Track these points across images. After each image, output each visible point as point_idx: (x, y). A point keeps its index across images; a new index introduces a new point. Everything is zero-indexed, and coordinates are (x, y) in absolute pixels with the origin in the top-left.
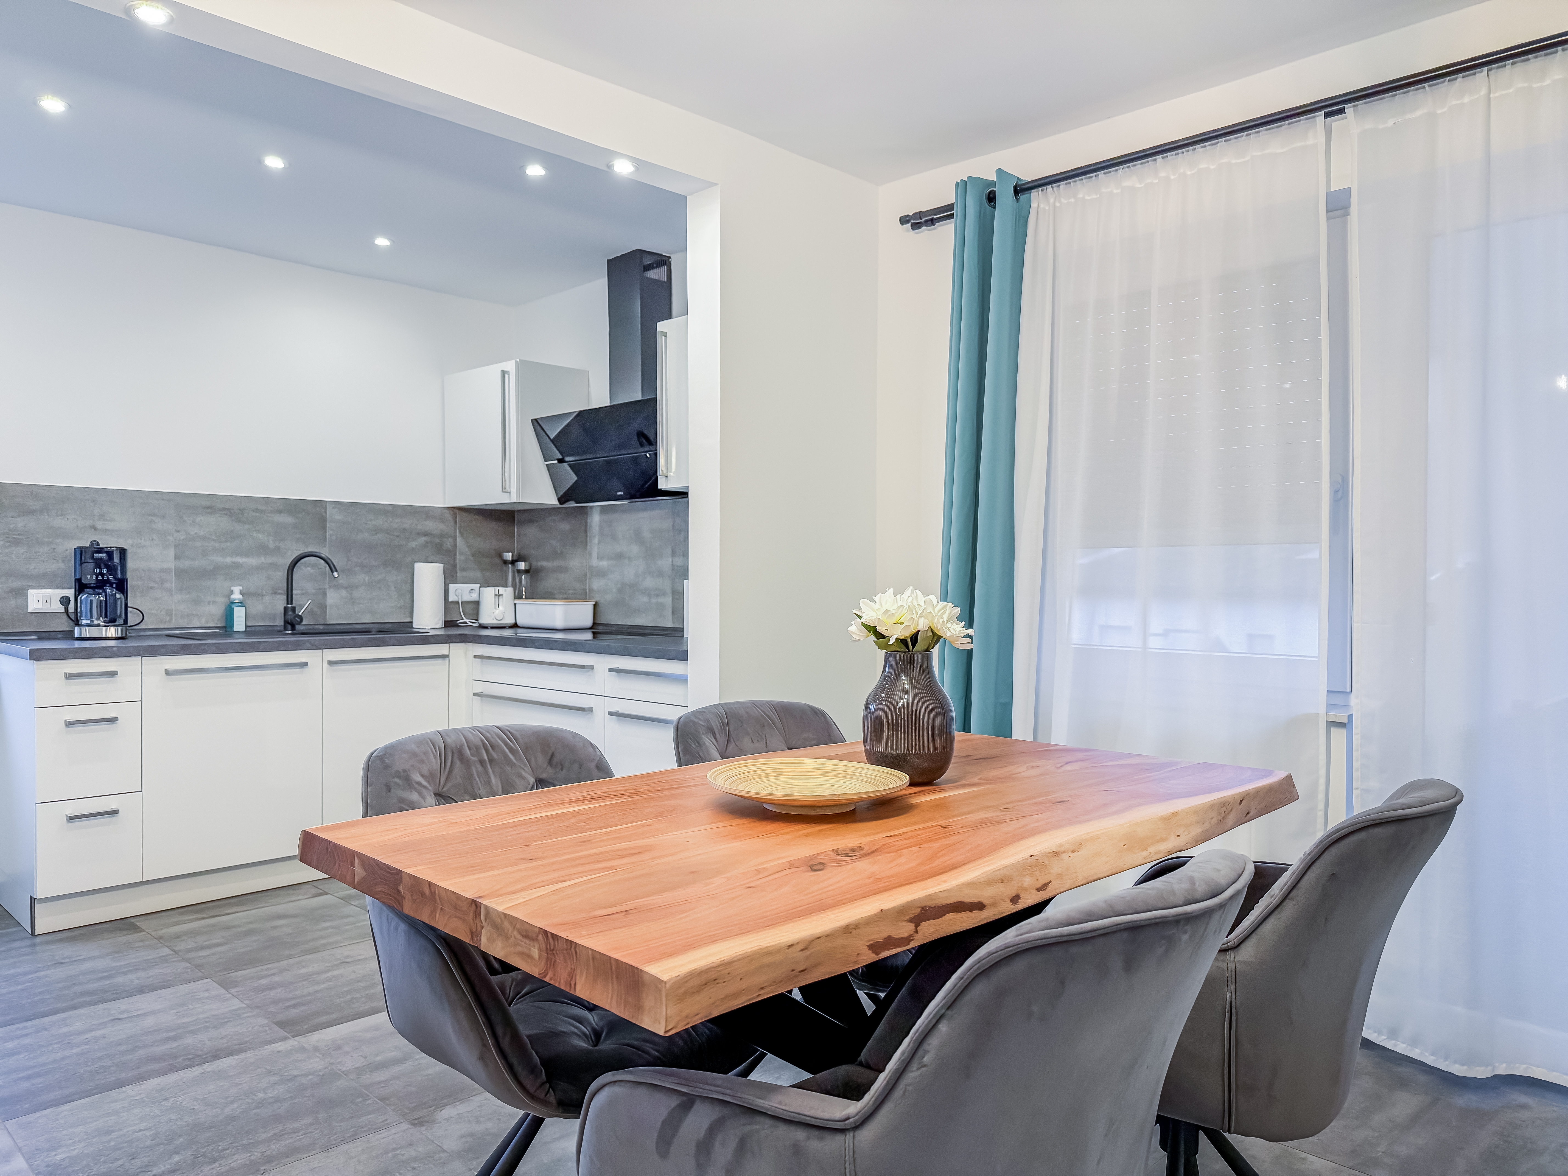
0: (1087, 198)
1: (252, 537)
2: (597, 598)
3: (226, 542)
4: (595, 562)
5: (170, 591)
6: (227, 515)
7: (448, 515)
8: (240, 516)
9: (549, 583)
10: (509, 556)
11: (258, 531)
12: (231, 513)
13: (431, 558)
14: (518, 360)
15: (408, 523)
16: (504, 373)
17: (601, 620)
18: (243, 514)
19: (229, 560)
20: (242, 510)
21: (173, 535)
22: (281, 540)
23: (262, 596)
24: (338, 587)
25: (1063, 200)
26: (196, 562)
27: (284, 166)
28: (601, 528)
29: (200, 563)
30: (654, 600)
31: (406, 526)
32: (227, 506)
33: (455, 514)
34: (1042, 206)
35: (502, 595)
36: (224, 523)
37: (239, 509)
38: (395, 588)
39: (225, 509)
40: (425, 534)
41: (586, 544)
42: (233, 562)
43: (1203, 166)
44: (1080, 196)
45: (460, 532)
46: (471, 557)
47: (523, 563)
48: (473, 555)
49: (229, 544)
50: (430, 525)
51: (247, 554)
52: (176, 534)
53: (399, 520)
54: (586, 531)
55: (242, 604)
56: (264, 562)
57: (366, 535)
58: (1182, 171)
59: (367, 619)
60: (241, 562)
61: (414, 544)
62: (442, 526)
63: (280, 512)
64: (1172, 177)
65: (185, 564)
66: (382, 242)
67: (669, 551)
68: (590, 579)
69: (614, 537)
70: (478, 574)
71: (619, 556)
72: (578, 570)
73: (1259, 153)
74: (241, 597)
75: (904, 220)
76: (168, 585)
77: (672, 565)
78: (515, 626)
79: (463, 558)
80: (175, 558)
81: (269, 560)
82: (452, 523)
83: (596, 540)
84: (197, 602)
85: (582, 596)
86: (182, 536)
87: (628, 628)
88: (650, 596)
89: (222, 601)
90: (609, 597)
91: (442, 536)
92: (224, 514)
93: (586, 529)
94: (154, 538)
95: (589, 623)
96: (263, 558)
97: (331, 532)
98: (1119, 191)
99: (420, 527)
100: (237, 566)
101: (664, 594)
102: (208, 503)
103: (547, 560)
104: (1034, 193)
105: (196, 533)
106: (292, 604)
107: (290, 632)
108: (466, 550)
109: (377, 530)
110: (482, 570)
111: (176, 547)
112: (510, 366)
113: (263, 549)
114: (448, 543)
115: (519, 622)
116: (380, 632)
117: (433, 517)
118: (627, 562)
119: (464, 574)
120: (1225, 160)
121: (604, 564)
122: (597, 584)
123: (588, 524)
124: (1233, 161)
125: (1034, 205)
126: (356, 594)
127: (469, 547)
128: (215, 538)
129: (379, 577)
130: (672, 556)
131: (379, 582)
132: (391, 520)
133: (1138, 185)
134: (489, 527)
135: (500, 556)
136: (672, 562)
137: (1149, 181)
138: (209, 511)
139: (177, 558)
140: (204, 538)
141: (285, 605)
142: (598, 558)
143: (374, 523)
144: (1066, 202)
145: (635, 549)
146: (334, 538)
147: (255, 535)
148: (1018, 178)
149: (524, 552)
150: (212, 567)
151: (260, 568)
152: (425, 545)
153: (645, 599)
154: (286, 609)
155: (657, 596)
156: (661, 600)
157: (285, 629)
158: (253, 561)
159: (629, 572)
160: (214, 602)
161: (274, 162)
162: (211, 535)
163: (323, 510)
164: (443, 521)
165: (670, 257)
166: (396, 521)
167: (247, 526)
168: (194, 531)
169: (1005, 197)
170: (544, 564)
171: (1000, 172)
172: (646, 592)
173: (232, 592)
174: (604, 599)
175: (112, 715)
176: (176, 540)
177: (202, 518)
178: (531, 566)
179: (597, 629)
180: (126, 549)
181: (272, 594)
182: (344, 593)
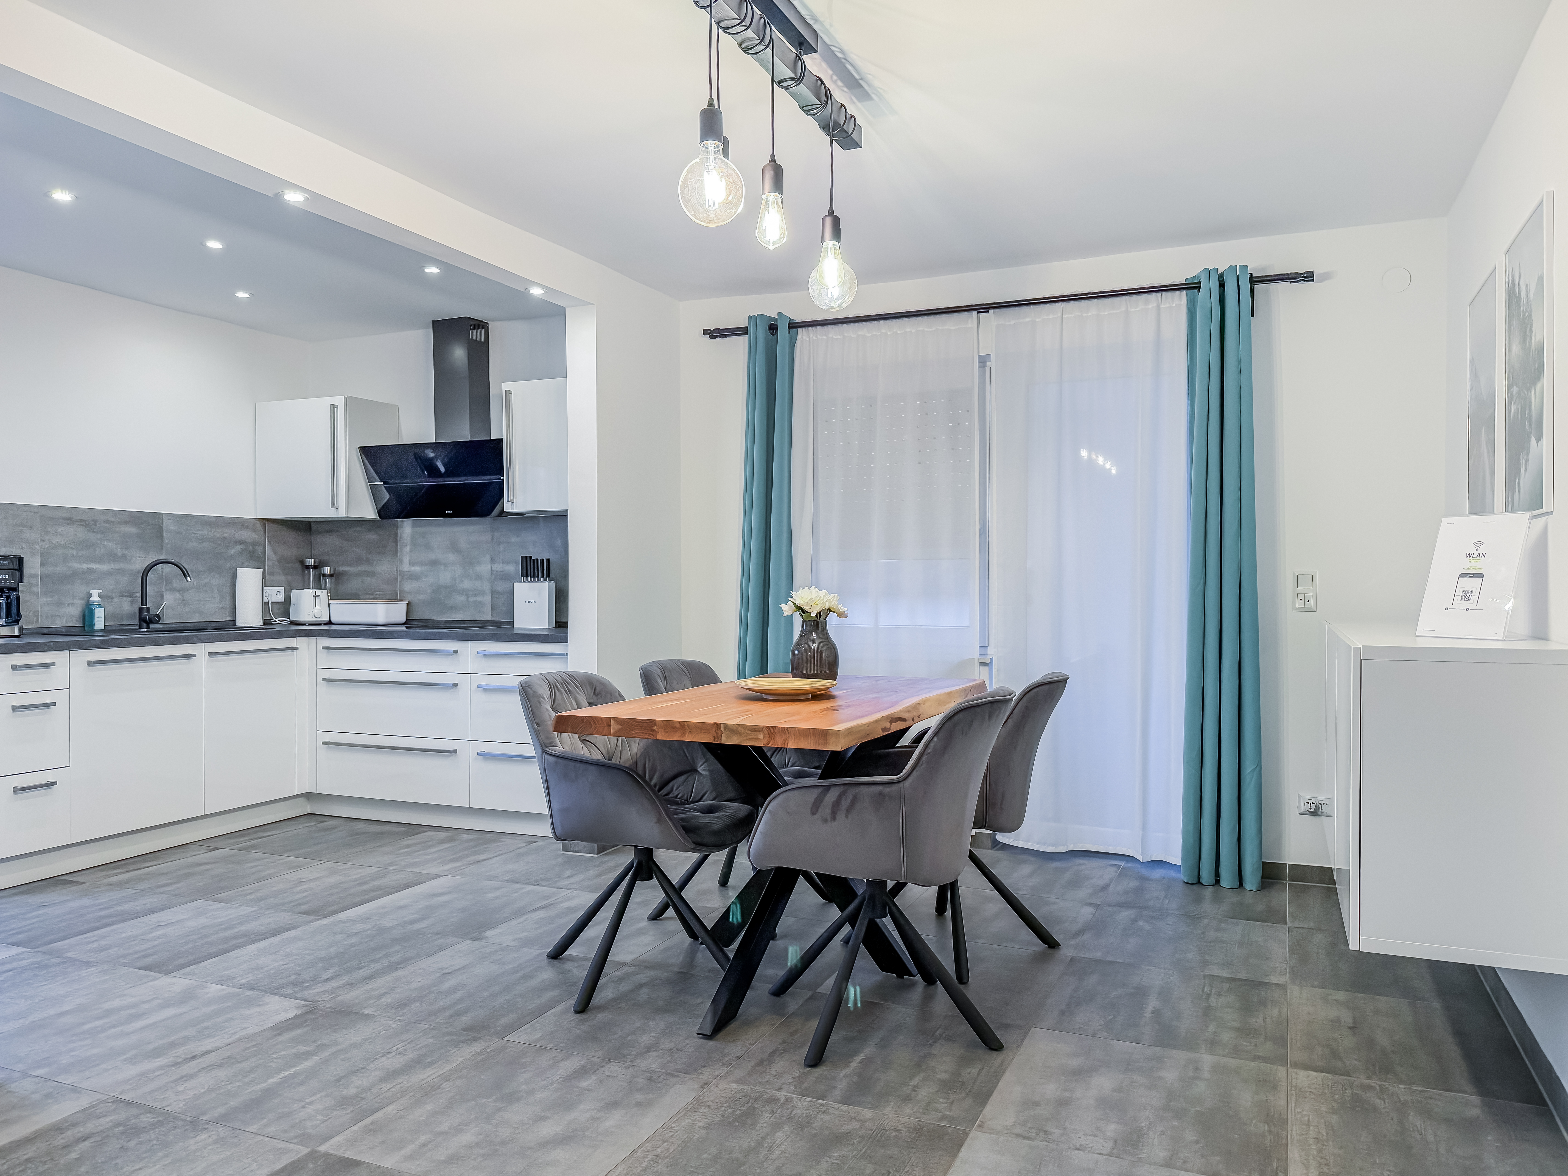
0: (835, 337)
1: (104, 546)
2: (410, 598)
3: (82, 550)
4: (406, 567)
5: (37, 594)
6: (83, 525)
7: (259, 526)
8: (94, 526)
9: (353, 585)
10: (311, 562)
11: (109, 540)
12: (86, 524)
13: (246, 564)
14: (347, 396)
15: (228, 533)
16: (334, 407)
17: (415, 616)
18: (96, 525)
19: (85, 566)
20: (95, 522)
21: (39, 544)
22: (127, 549)
23: (112, 598)
24: (173, 590)
25: (819, 337)
26: (58, 569)
27: (222, 247)
28: (413, 538)
29: (60, 569)
30: (471, 599)
31: (226, 535)
32: (83, 518)
33: (264, 524)
34: (804, 337)
35: (319, 596)
36: (81, 533)
37: (93, 521)
38: (218, 590)
39: (81, 520)
40: (242, 543)
41: (397, 552)
42: (88, 568)
43: (908, 330)
44: (830, 336)
45: (268, 541)
46: (276, 563)
47: (329, 568)
48: (278, 561)
49: (84, 552)
50: (245, 535)
51: (99, 560)
52: (41, 543)
53: (221, 530)
54: (396, 542)
55: (99, 606)
56: (113, 567)
57: (195, 544)
58: (895, 331)
59: (196, 618)
60: (95, 568)
61: (232, 552)
62: (254, 535)
63: (126, 523)
64: (889, 333)
65: (49, 569)
66: (242, 295)
67: (488, 558)
68: (401, 582)
69: (428, 547)
70: (282, 578)
71: (434, 563)
72: (387, 574)
73: (941, 328)
74: (99, 599)
75: (706, 332)
76: (35, 589)
77: (492, 570)
78: (330, 623)
79: (271, 563)
80: (41, 565)
81: (118, 566)
82: (262, 533)
83: (408, 549)
84: (59, 604)
85: (394, 596)
86: (46, 545)
87: (445, 623)
88: (468, 596)
89: (79, 603)
90: (421, 597)
91: (254, 544)
92: (81, 525)
93: (396, 538)
94: (24, 546)
95: (403, 619)
96: (112, 565)
97: (167, 541)
98: (855, 336)
99: (237, 536)
100: (91, 571)
101: (483, 593)
102: (65, 515)
103: (350, 565)
104: (800, 330)
105: (58, 542)
106: (146, 605)
107: (145, 630)
108: (273, 556)
109: (203, 540)
110: (286, 574)
111: (42, 555)
112: (339, 401)
113: (113, 557)
114: (259, 550)
115: (333, 620)
116: (217, 629)
117: (247, 527)
118: (442, 568)
119: (272, 578)
120: (921, 329)
121: (417, 569)
122: (408, 586)
123: (399, 535)
124: (926, 330)
125: (799, 337)
126: (187, 596)
127: (275, 554)
128: (73, 547)
129: (205, 581)
130: (491, 563)
131: (205, 585)
132: (214, 530)
133: (867, 335)
134: (291, 536)
135: (302, 562)
136: (491, 568)
137: (874, 333)
138: (69, 522)
139: (42, 564)
140: (64, 547)
141: (140, 606)
142: (410, 564)
143: (200, 532)
144: (821, 338)
145: (451, 557)
146: (169, 546)
147: (106, 543)
148: (790, 318)
149: (324, 558)
150: (71, 572)
151: (110, 573)
152: (241, 553)
153: (463, 598)
154: (141, 610)
155: (476, 595)
156: (479, 599)
157: (140, 627)
158: (104, 567)
159: (445, 577)
160: (73, 604)
161: (214, 245)
162: (70, 544)
163: (161, 521)
164: (255, 530)
165: (487, 323)
166: (218, 531)
167: (99, 536)
168: (57, 540)
169: (783, 330)
170: (346, 568)
171: (780, 314)
172: (465, 592)
173: (90, 595)
174: (417, 599)
175: (49, 700)
176: (41, 548)
177: (63, 529)
178: (335, 570)
179: (408, 623)
180: (23, 557)
181: (120, 596)
182: (178, 595)
